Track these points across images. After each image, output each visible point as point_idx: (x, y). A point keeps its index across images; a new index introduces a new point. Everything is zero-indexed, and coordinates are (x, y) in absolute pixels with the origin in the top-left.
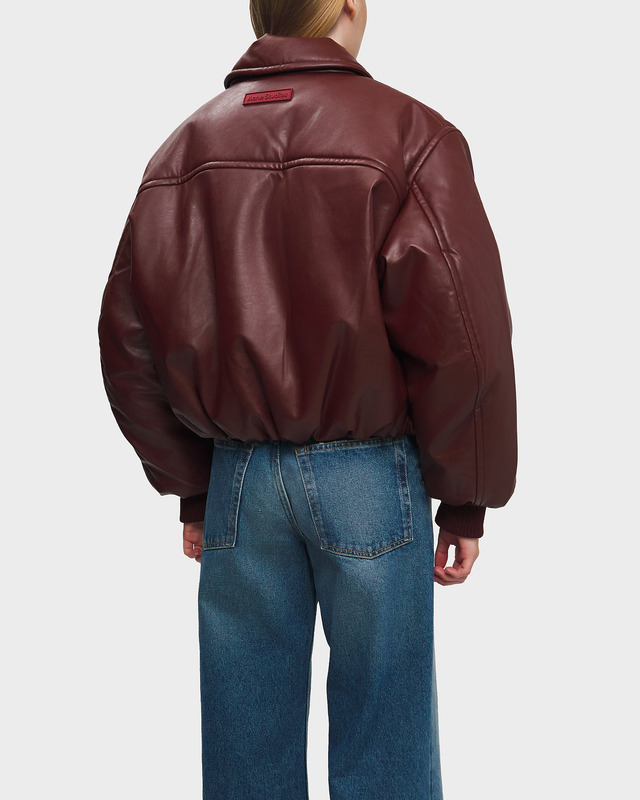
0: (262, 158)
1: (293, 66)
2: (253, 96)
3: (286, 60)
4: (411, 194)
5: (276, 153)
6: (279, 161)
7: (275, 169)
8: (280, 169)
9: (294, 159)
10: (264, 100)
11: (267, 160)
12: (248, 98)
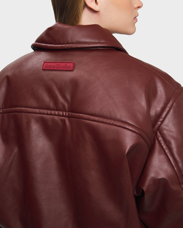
0: (55, 108)
1: (74, 46)
2: (49, 64)
3: (70, 41)
4: (157, 142)
5: (64, 106)
6: (65, 111)
7: (63, 116)
8: (66, 116)
9: (76, 113)
10: (56, 68)
11: (57, 110)
12: (45, 66)
